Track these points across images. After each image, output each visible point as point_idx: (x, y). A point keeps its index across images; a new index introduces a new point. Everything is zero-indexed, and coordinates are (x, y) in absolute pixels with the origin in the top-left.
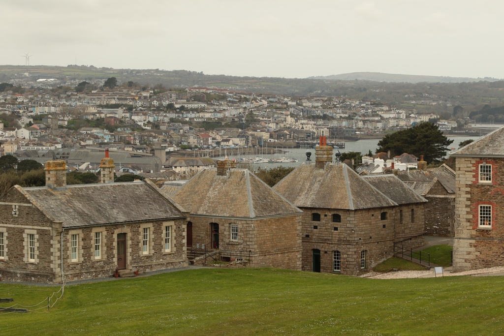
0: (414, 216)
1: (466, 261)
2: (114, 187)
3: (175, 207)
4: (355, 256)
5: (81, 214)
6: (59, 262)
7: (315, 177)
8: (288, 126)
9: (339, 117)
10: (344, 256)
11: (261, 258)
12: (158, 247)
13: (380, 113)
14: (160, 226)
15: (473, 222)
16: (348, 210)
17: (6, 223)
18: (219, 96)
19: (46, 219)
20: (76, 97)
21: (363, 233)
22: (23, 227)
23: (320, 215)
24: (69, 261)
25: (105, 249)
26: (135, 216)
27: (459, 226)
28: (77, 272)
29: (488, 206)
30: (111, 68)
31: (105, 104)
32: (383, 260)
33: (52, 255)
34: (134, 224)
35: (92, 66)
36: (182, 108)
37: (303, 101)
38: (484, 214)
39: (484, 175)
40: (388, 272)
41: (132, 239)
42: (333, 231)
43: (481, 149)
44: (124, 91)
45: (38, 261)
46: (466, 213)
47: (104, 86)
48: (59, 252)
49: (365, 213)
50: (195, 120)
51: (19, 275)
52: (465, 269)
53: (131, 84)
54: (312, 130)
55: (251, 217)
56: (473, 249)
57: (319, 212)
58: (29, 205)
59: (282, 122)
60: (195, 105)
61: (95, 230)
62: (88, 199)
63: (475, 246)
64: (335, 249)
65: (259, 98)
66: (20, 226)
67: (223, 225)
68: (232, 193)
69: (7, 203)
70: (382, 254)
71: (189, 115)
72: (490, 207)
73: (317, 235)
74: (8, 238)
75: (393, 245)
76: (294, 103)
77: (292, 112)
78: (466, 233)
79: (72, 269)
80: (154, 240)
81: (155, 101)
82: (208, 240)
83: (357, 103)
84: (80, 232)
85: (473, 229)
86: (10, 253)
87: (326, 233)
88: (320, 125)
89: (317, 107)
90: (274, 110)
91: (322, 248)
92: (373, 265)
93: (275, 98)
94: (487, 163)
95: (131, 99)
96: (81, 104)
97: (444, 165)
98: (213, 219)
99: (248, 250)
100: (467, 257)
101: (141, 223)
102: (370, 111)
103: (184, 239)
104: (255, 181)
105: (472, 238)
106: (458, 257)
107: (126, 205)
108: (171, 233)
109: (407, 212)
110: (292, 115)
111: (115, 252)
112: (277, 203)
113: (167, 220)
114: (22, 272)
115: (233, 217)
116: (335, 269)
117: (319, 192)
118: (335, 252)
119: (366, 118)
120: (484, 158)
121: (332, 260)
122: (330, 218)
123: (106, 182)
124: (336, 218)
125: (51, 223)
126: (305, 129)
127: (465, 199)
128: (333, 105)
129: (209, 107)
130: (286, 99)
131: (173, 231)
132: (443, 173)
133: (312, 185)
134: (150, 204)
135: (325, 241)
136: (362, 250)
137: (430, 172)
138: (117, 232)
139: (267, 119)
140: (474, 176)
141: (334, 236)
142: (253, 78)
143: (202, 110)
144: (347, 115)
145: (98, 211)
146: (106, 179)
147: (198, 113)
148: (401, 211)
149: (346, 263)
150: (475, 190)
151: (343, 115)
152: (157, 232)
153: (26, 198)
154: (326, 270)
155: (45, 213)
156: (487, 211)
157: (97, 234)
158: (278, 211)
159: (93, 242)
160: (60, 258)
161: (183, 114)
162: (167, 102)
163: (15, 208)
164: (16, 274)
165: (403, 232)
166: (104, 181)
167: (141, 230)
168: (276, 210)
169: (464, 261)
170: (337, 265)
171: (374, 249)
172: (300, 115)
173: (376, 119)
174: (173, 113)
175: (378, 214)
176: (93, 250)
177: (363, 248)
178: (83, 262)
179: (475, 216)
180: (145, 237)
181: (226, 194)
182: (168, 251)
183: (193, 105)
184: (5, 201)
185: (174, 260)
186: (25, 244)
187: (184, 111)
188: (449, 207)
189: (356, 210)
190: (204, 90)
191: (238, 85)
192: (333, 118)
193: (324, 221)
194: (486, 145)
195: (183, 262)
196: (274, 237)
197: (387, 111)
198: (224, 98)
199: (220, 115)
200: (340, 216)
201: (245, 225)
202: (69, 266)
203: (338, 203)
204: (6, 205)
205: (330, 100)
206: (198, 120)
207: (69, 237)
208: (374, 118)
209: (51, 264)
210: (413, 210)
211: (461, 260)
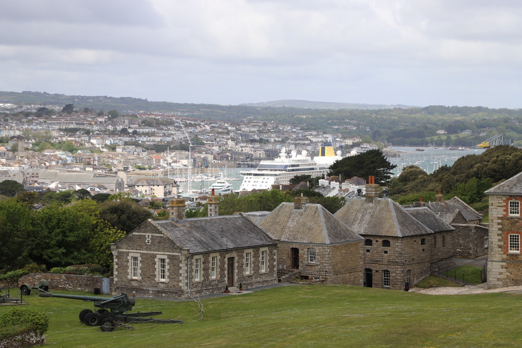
0: (445, 241)
1: (498, 280)
2: (220, 219)
3: (267, 235)
4: (402, 275)
5: (200, 242)
6: (186, 281)
7: (366, 210)
8: (229, 148)
9: (273, 141)
10: (393, 274)
11: (334, 277)
12: (256, 268)
13: (309, 137)
14: (258, 251)
15: (504, 248)
16: (397, 237)
17: (140, 250)
18: (166, 121)
19: (175, 247)
20: (36, 121)
21: (408, 255)
22: (155, 252)
23: (372, 241)
24: (193, 280)
25: (219, 270)
26: (240, 243)
27: (492, 251)
28: (199, 289)
29: (517, 235)
30: (63, 95)
31: (64, 128)
32: (423, 278)
33: (181, 276)
34: (239, 250)
35: (45, 93)
36: (135, 133)
37: (241, 126)
38: (513, 241)
39: (513, 209)
40: (429, 288)
41: (238, 262)
42: (383, 254)
43: (510, 188)
44: (81, 116)
45: (168, 280)
46: (497, 240)
47: (62, 112)
48: (186, 273)
49: (409, 240)
50: (147, 143)
51: (151, 292)
52: (498, 286)
53: (86, 111)
54: (250, 152)
55: (327, 243)
56: (504, 270)
57: (371, 239)
58: (160, 235)
59: (224, 145)
60: (146, 130)
61: (212, 255)
62: (202, 229)
63: (506, 268)
64: (385, 268)
65: (203, 124)
66: (152, 252)
67: (303, 250)
68: (309, 224)
69: (141, 234)
70: (422, 273)
71: (141, 139)
72: (518, 236)
73: (369, 257)
74: (141, 262)
75: (430, 265)
76: (234, 128)
77: (232, 136)
78: (498, 257)
79: (196, 287)
80: (254, 263)
81: (110, 126)
82: (289, 262)
83: (289, 128)
84: (201, 256)
85: (504, 253)
86: (143, 274)
87: (377, 255)
88: (257, 148)
89: (254, 132)
90: (217, 135)
91: (374, 268)
92: (416, 282)
93: (216, 123)
94: (516, 200)
95: (88, 124)
96: (41, 128)
97: (456, 197)
98: (294, 245)
99: (324, 270)
100: (499, 276)
101: (245, 249)
102: (300, 135)
103: (275, 261)
104: (326, 214)
105: (503, 261)
106: (492, 276)
107: (232, 235)
108: (266, 256)
109: (439, 239)
110: (233, 139)
111: (226, 272)
112: (344, 232)
113: (263, 246)
114: (154, 289)
115: (311, 243)
116: (385, 285)
117: (370, 222)
118: (385, 271)
119: (297, 142)
120: (514, 196)
121: (382, 277)
122: (381, 243)
123: (213, 215)
124: (386, 243)
125: (181, 249)
126: (244, 151)
127: (497, 229)
128: (268, 130)
129: (160, 132)
130: (226, 125)
131: (267, 255)
132: (456, 204)
133: (363, 216)
134: (249, 233)
135: (376, 262)
136: (407, 269)
137: (446, 203)
138: (228, 256)
139: (210, 142)
140: (504, 211)
141: (384, 258)
142: (192, 105)
143: (153, 134)
144: (280, 139)
145: (212, 239)
146: (213, 213)
147: (149, 136)
148: (435, 237)
149: (395, 280)
150: (506, 222)
151: (277, 139)
152: (256, 256)
153: (159, 230)
154: (377, 286)
155: (175, 242)
156: (516, 239)
157: (213, 258)
158: (347, 238)
159: (210, 265)
160: (187, 278)
161: (135, 137)
162: (121, 127)
163: (148, 238)
164: (148, 291)
165: (437, 255)
166: (211, 215)
167: (244, 254)
168: (345, 238)
169: (496, 280)
170: (387, 282)
171: (416, 269)
172: (239, 139)
173: (306, 142)
174: (127, 137)
175: (419, 240)
176: (210, 271)
177: (408, 268)
178: (203, 281)
179: (506, 243)
180: (247, 260)
181: (304, 225)
182: (263, 271)
183: (144, 130)
184: (139, 232)
185: (268, 279)
186: (156, 266)
187: (137, 135)
188: (470, 234)
189: (403, 237)
190: (153, 117)
191: (179, 111)
192: (268, 141)
193: (375, 246)
194: (514, 185)
195: (274, 280)
196: (344, 260)
197: (315, 135)
198: (171, 123)
199: (169, 139)
200: (389, 242)
201: (321, 250)
202: (193, 284)
203: (388, 231)
204: (140, 235)
205: (265, 125)
206: (149, 143)
207: (194, 261)
208: (304, 142)
209: (180, 283)
210: (443, 236)
211: (494, 279)
